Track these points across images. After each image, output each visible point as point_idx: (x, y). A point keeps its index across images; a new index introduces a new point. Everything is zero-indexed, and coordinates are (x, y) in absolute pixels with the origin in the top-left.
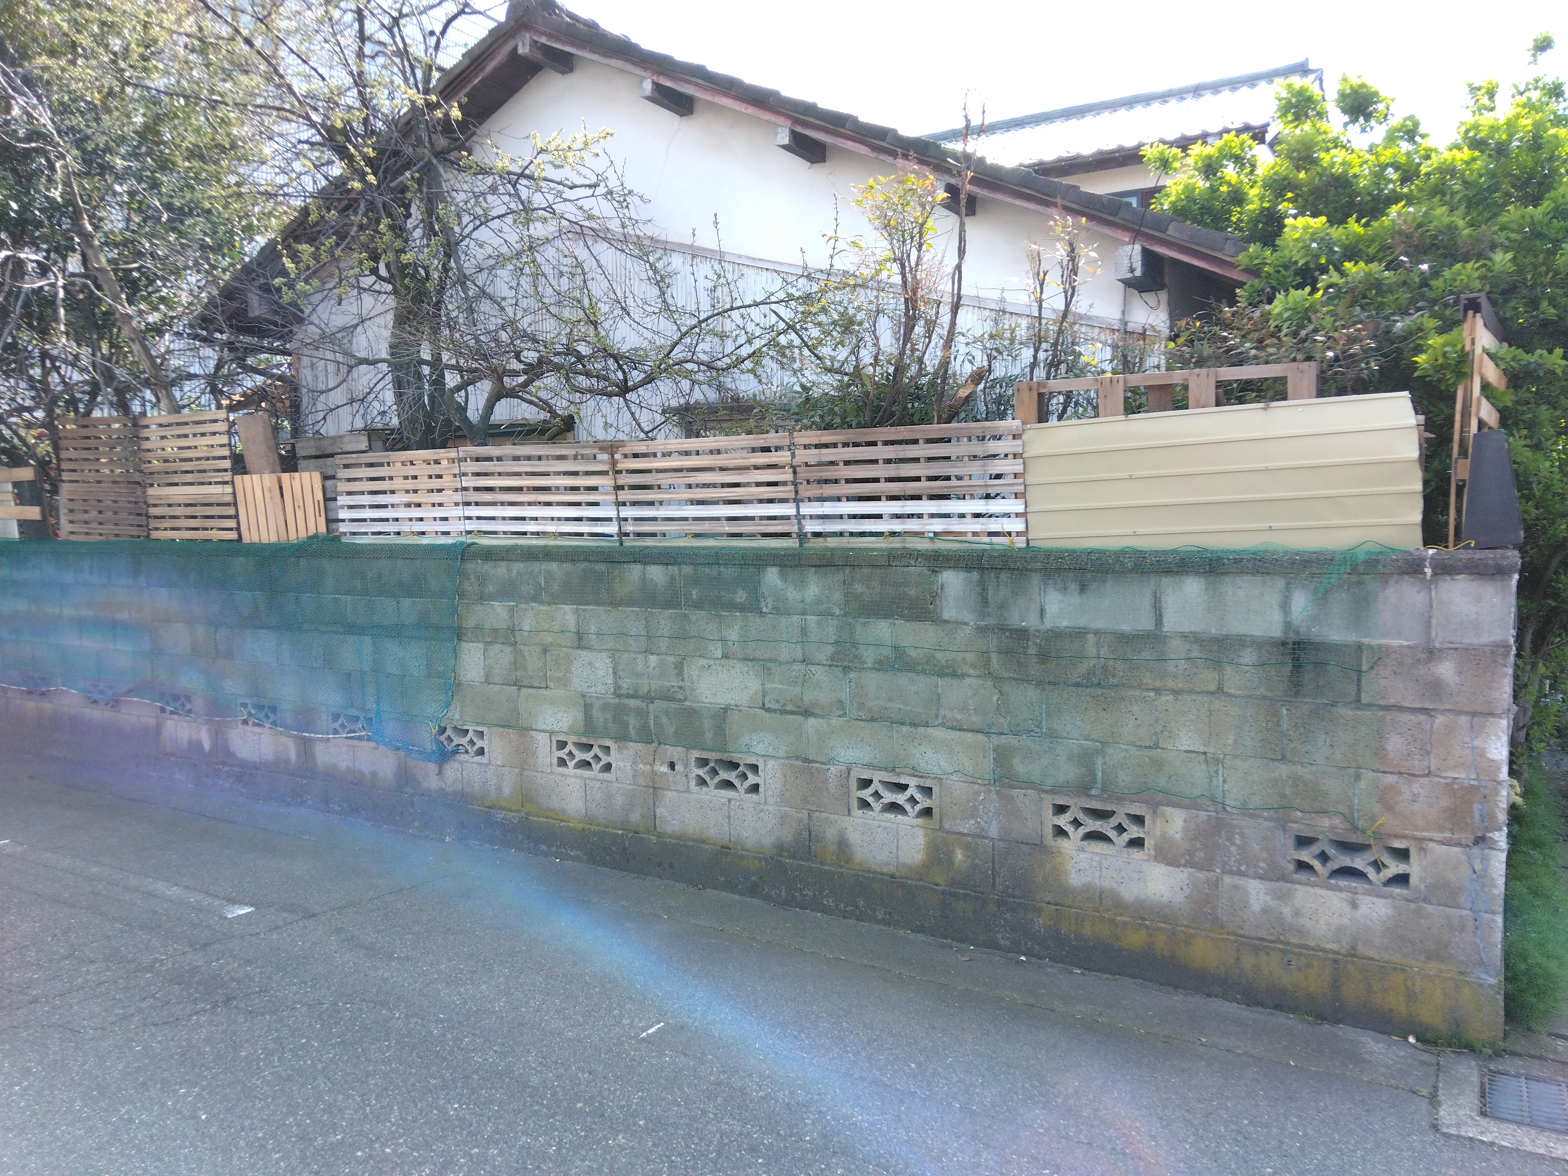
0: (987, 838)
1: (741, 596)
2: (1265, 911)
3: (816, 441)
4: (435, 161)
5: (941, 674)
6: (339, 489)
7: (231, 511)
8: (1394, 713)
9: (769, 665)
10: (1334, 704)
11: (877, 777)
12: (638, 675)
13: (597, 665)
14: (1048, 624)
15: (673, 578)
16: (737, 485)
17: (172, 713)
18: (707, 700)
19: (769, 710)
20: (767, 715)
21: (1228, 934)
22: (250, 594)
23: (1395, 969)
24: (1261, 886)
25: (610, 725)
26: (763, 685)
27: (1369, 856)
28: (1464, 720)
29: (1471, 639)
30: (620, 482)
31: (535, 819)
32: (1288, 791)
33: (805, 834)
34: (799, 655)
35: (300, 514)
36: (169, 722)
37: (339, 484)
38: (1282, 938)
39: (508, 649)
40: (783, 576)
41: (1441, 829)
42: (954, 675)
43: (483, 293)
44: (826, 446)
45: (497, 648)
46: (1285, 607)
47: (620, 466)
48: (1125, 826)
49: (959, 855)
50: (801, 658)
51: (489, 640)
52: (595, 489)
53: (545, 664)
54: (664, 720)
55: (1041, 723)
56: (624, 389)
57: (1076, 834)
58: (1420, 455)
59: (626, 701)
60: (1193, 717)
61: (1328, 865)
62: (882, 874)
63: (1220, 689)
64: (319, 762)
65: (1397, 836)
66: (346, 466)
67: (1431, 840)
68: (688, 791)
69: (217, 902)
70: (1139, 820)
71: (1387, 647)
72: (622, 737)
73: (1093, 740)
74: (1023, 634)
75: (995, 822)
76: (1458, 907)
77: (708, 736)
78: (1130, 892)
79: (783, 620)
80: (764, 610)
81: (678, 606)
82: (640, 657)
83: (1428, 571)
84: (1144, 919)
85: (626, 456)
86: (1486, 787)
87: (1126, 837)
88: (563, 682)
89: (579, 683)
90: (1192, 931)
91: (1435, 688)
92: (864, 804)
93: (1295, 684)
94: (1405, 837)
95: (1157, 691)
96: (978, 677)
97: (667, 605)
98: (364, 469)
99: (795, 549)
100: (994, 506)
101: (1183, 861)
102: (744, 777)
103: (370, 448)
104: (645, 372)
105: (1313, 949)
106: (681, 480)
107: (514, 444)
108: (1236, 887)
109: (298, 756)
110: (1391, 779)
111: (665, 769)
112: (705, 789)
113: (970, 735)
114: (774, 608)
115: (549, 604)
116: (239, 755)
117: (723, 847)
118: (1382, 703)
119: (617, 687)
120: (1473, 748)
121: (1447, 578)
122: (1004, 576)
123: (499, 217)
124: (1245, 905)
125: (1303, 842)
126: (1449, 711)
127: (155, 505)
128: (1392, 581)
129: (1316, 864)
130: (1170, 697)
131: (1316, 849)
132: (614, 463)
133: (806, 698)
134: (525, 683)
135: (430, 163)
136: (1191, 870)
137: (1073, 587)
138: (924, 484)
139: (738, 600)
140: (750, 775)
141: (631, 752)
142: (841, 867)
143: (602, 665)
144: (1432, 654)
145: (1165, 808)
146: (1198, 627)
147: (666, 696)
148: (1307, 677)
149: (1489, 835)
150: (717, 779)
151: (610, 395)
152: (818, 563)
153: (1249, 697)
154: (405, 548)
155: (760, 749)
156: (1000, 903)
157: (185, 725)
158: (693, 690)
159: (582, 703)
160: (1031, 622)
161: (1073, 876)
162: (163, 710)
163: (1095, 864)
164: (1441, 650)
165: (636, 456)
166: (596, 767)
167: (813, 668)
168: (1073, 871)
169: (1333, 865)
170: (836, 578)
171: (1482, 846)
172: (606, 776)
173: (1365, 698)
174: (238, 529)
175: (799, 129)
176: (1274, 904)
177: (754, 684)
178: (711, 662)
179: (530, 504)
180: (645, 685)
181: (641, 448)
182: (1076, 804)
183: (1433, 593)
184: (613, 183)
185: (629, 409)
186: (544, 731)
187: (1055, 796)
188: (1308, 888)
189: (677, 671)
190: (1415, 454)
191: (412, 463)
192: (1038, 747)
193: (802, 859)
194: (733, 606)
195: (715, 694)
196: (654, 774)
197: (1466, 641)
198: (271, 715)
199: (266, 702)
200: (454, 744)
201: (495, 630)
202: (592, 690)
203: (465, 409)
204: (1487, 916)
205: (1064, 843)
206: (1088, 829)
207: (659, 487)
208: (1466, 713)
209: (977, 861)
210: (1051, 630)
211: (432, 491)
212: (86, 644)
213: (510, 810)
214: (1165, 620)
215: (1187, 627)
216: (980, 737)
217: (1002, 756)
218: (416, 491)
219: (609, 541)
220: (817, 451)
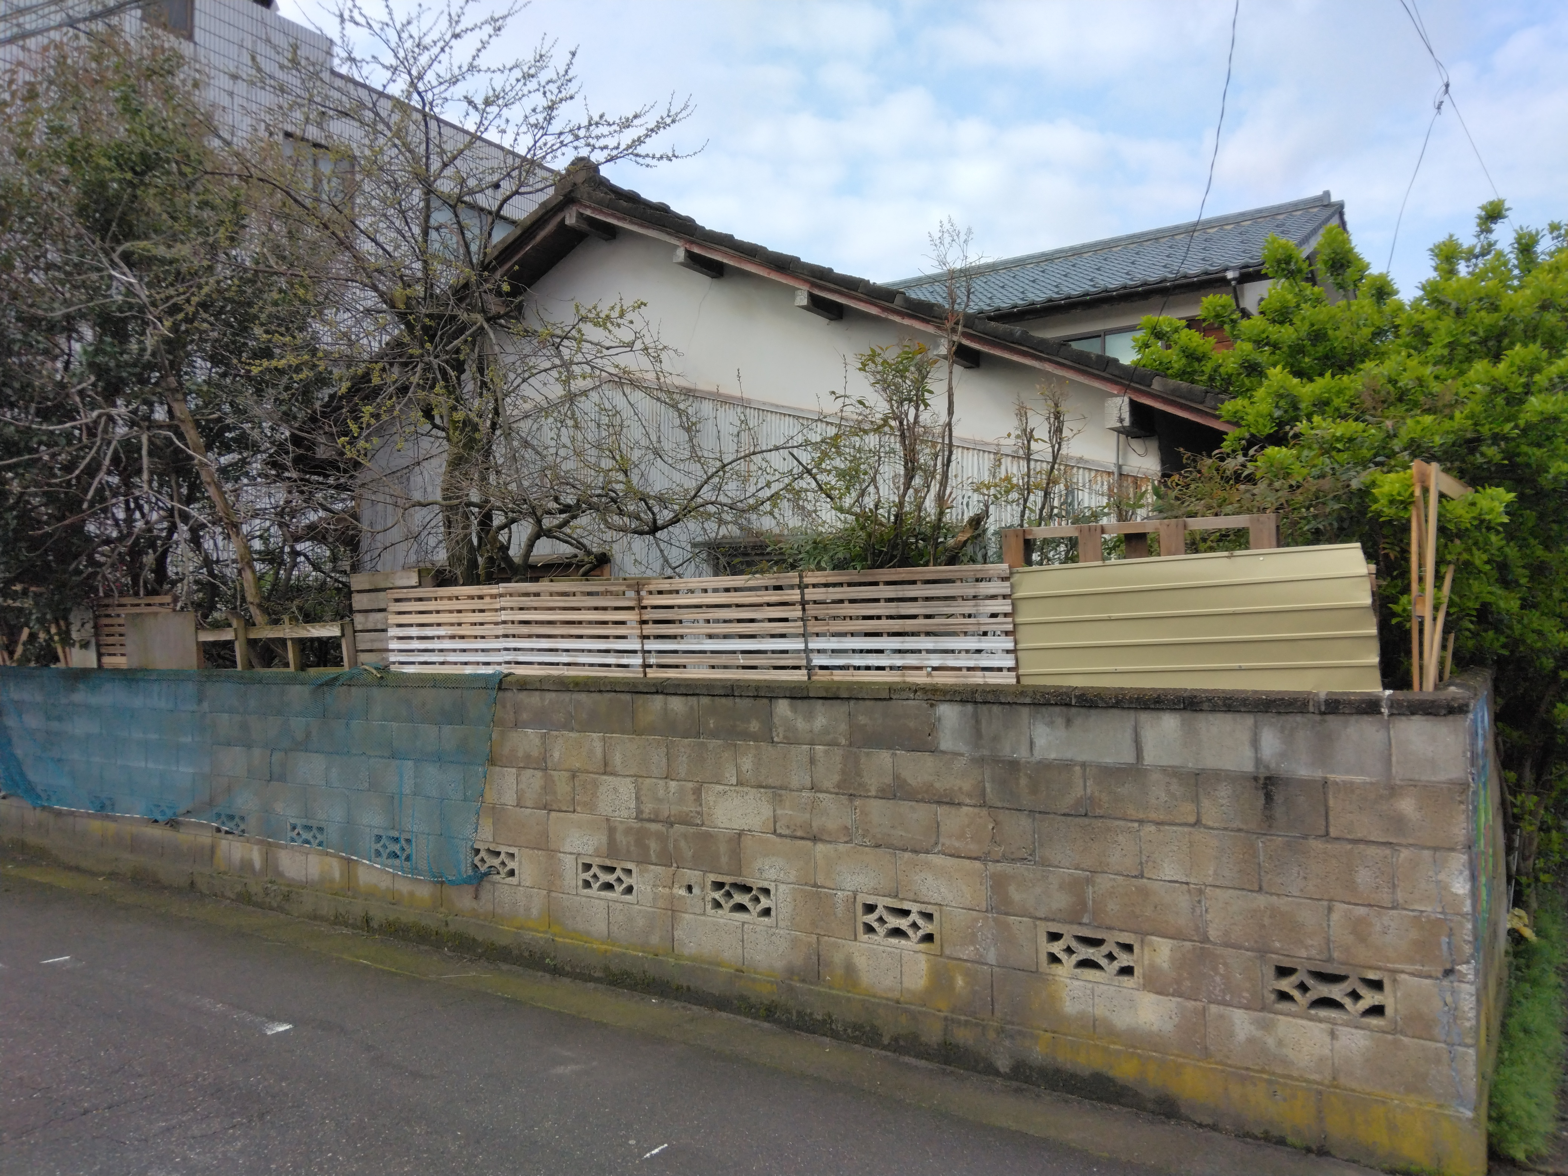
0: (986, 964)
1: (754, 726)
2: (1251, 1041)
3: (823, 580)
4: (486, 326)
5: (939, 803)
6: (390, 621)
8: (1362, 846)
9: (780, 792)
10: (1305, 837)
11: (882, 902)
12: (660, 801)
13: (621, 790)
14: (1038, 755)
15: (692, 708)
16: (752, 621)
17: (227, 832)
18: (722, 826)
19: (781, 836)
20: (778, 840)
21: (1217, 1063)
22: (304, 719)
23: (1376, 1100)
24: (1246, 1016)
25: (632, 848)
26: (774, 811)
27: (1346, 986)
28: (1427, 853)
29: (1426, 777)
30: (645, 617)
31: (561, 940)
32: (1267, 921)
33: (815, 958)
34: (808, 782)
36: (224, 842)
37: (390, 617)
38: (1267, 1068)
39: (539, 774)
40: (794, 710)
41: (1412, 961)
42: (951, 803)
43: (526, 444)
44: (834, 585)
45: (529, 772)
46: (1255, 743)
47: (645, 602)
48: (1115, 955)
49: (960, 982)
50: (809, 786)
51: (522, 765)
52: (623, 623)
53: (574, 789)
54: (683, 844)
55: (1034, 851)
56: (654, 529)
57: (1069, 962)
58: (1374, 601)
59: (648, 825)
60: (1175, 849)
61: (1308, 995)
62: (887, 999)
63: (1198, 823)
64: (361, 882)
65: (1371, 968)
66: (397, 600)
67: (1403, 972)
68: (704, 914)
69: (258, 1020)
70: (1128, 948)
71: (1352, 783)
72: (644, 861)
73: (1083, 870)
74: (1014, 765)
75: (993, 949)
76: (1432, 1039)
77: (724, 860)
78: (1122, 1020)
79: (793, 749)
80: (776, 739)
81: (698, 735)
82: (661, 783)
83: (1385, 711)
84: (1135, 1047)
85: (650, 593)
86: (1451, 921)
87: (1116, 965)
88: (591, 807)
89: (605, 807)
90: (1180, 1060)
91: (1398, 823)
92: (870, 929)
93: (1268, 817)
94: (1379, 968)
95: (1141, 822)
96: (975, 806)
97: (686, 734)
98: (413, 603)
99: (804, 682)
100: (985, 644)
101: (1171, 990)
102: (757, 900)
103: (420, 585)
104: (674, 511)
105: (1297, 1080)
106: (701, 615)
107: (552, 581)
108: (1221, 1017)
109: (342, 875)
110: (1361, 911)
111: (683, 892)
112: (720, 912)
113: (967, 862)
114: (785, 737)
115: (578, 731)
116: (287, 874)
117: (737, 970)
118: (1349, 837)
119: (639, 811)
120: (1438, 882)
121: (1404, 718)
122: (996, 709)
123: (545, 370)
124: (1231, 1035)
125: (1283, 972)
126: (1411, 845)
128: (1352, 721)
129: (1296, 994)
130: (1153, 828)
131: (1294, 979)
132: (640, 599)
133: (815, 825)
134: (555, 807)
135: (482, 328)
136: (1179, 999)
137: (1060, 721)
138: (921, 621)
139: (752, 729)
140: (763, 899)
141: (652, 875)
142: (849, 992)
143: (625, 788)
144: (1393, 791)
145: (1154, 938)
146: (1176, 762)
147: (685, 821)
148: (1279, 811)
149: (1458, 967)
150: (732, 903)
151: (641, 533)
152: (824, 695)
153: (1225, 829)
154: (447, 678)
155: (772, 874)
156: (1001, 1031)
157: (239, 844)
158: (710, 815)
159: (607, 827)
160: (1022, 754)
161: (1068, 1004)
162: (218, 830)
163: (1088, 992)
164: (1401, 787)
165: (660, 592)
166: (619, 889)
167: (821, 795)
168: (1068, 999)
169: (1312, 996)
170: (841, 709)
171: (1451, 978)
172: (627, 898)
173: (1333, 832)
175: (817, 292)
176: (1258, 1034)
177: (767, 811)
178: (727, 788)
179: (563, 637)
180: (665, 810)
181: (665, 585)
182: (1069, 931)
183: (1392, 732)
184: (648, 340)
185: (658, 545)
186: (571, 853)
187: (1050, 924)
188: (1290, 1019)
189: (695, 797)
190: (1368, 601)
191: (457, 598)
192: (1031, 875)
193: (811, 983)
194: (747, 736)
195: (730, 820)
196: (672, 897)
197: (1424, 778)
198: (318, 836)
199: (314, 823)
200: (487, 865)
201: (528, 757)
202: (616, 814)
203: (508, 548)
204: (1461, 1049)
205: (1057, 969)
206: (1081, 957)
207: (681, 622)
208: (1428, 848)
209: (977, 988)
210: (1039, 762)
211: (475, 624)
212: (151, 765)
213: (537, 931)
214: (1145, 754)
215: (1166, 761)
216: (977, 864)
217: (999, 884)
218: (460, 624)
219: (634, 672)
220: (823, 590)
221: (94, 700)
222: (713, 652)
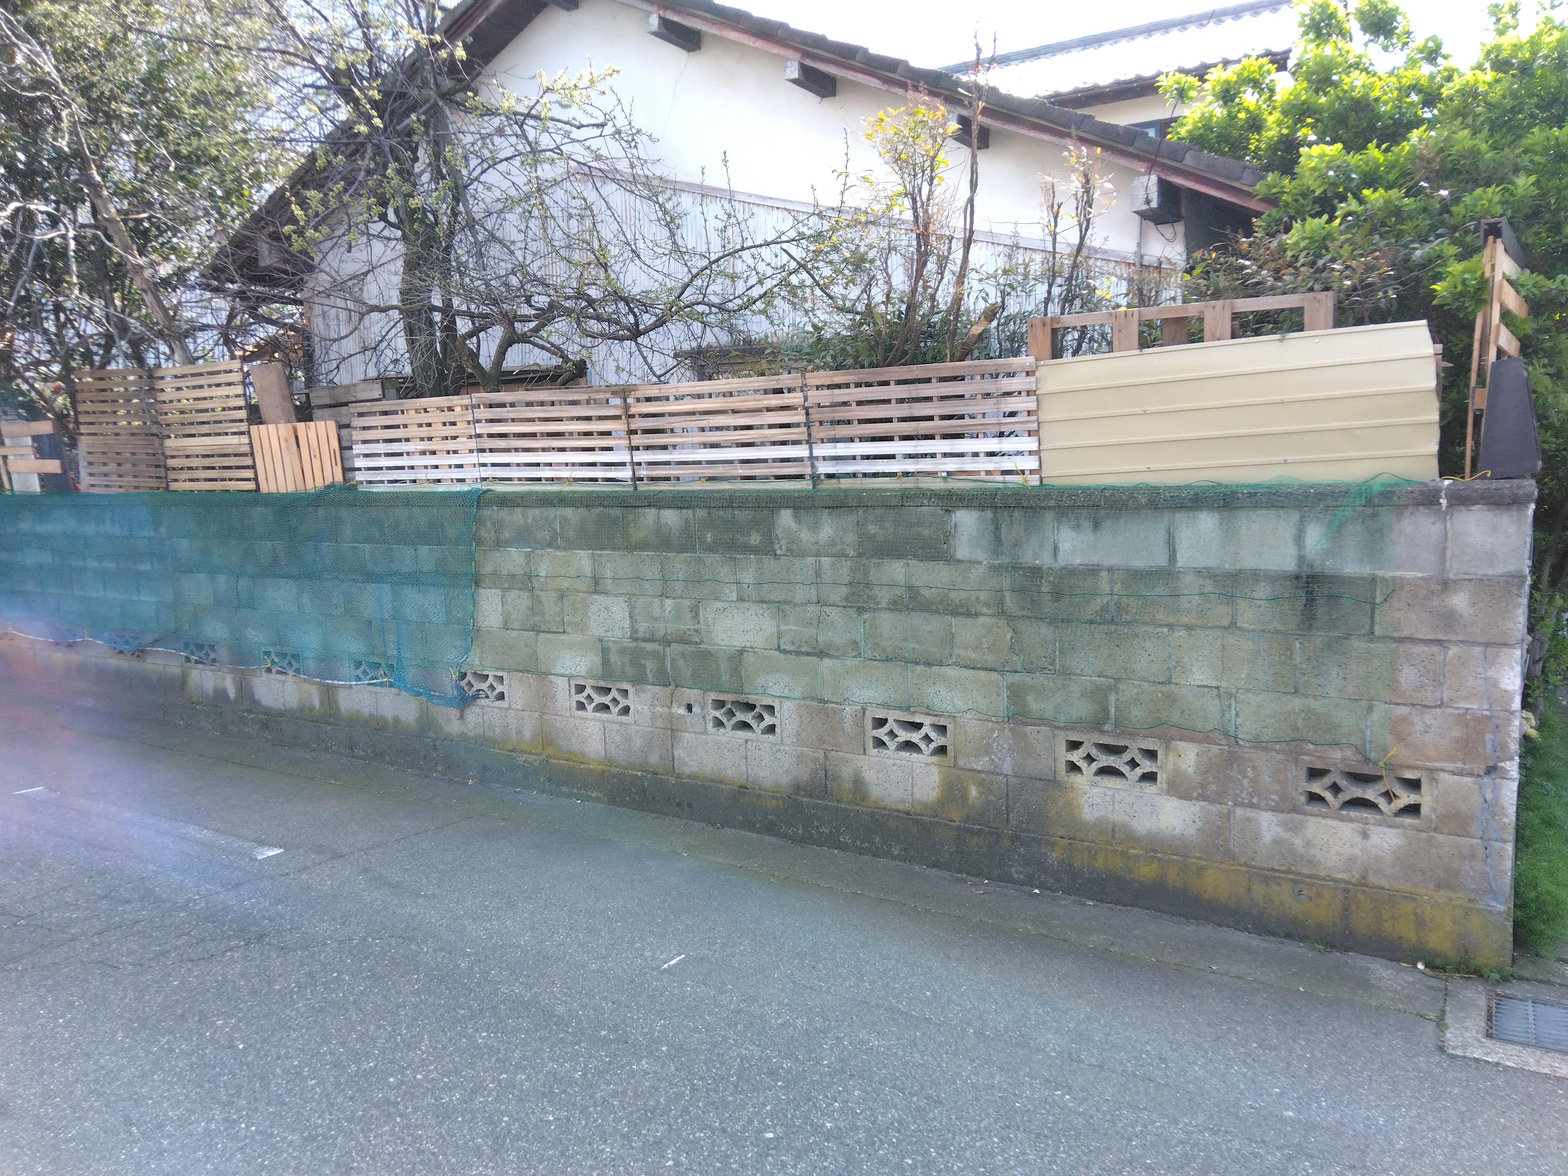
0: (1001, 774)
1: (755, 539)
2: (1276, 842)
3: (828, 382)
4: (441, 103)
5: (955, 613)
6: (354, 438)
7: (248, 461)
8: (1408, 645)
9: (784, 607)
10: (1347, 637)
11: (892, 716)
12: (656, 619)
13: (614, 609)
14: (1062, 561)
15: (687, 521)
16: (749, 428)
17: (197, 662)
18: (723, 643)
19: (784, 652)
20: (782, 656)
21: (1240, 865)
22: (269, 543)
23: (1405, 897)
24: (1273, 818)
25: (627, 668)
26: (778, 626)
27: (1381, 787)
28: (1477, 650)
29: (1486, 570)
30: (634, 426)
31: (556, 761)
32: (1300, 723)
33: (822, 773)
34: (814, 597)
35: (316, 463)
36: (194, 671)
37: (354, 433)
38: (1293, 868)
39: (525, 595)
40: (797, 517)
41: (1452, 759)
42: (968, 614)
43: (492, 237)
44: (838, 386)
45: (514, 593)
46: (1299, 540)
47: (633, 411)
48: (1138, 761)
49: (973, 792)
50: (815, 599)
51: (507, 586)
52: (608, 433)
53: (562, 609)
54: (681, 663)
55: (1054, 660)
56: (635, 333)
57: (1089, 770)
58: (1438, 385)
59: (643, 645)
60: (1207, 653)
61: (1340, 796)
62: (898, 811)
63: (1233, 624)
64: (342, 708)
65: (1408, 767)
66: (361, 415)
67: (1443, 770)
68: (705, 732)
69: (247, 845)
70: (1152, 755)
71: (1401, 579)
72: (640, 681)
73: (1106, 676)
74: (1036, 572)
75: (1008, 759)
76: (1468, 835)
77: (725, 677)
78: (1143, 825)
79: (798, 562)
80: (778, 552)
81: (693, 550)
82: (656, 601)
83: (1444, 502)
84: (1156, 852)
85: (638, 400)
86: (1498, 717)
87: (1138, 771)
88: (581, 627)
89: (596, 628)
90: (1204, 863)
91: (1449, 619)
92: (880, 743)
93: (1309, 618)
94: (1417, 768)
95: (1171, 627)
96: (992, 615)
97: (682, 549)
98: (378, 417)
99: (809, 491)
100: (1007, 444)
101: (1195, 794)
102: (761, 718)
103: (384, 397)
104: (657, 316)
105: (1324, 879)
106: (694, 423)
107: (527, 390)
108: (1248, 819)
109: (322, 702)
110: (1403, 710)
111: (682, 711)
112: (722, 730)
113: (984, 673)
114: (788, 550)
115: (565, 549)
116: (264, 703)
117: (740, 787)
118: (1395, 635)
119: (634, 631)
120: (1486, 679)
121: (1463, 508)
122: (1017, 514)
123: (506, 159)
124: (1257, 837)
125: (1315, 774)
126: (1462, 642)
127: (173, 457)
128: (1407, 512)
129: (1328, 795)
130: (1183, 633)
131: (1327, 781)
132: (627, 407)
133: (821, 639)
134: (543, 628)
135: (436, 104)
136: (1203, 803)
137: (1087, 524)
138: (937, 423)
139: (753, 542)
140: (766, 716)
141: (649, 695)
142: (857, 805)
143: (619, 609)
144: (1446, 585)
145: (1178, 742)
146: (1212, 562)
147: (683, 639)
148: (1321, 610)
149: (1500, 764)
150: (734, 721)
151: (621, 339)
152: (832, 504)
153: (1263, 631)
154: (421, 495)
155: (776, 690)
156: (1015, 838)
157: (210, 674)
158: (709, 633)
159: (599, 647)
160: (1045, 560)
161: (1086, 811)
162: (188, 659)
163: (1108, 798)
164: (1455, 582)
165: (648, 399)
166: (615, 710)
167: (828, 610)
168: (1086, 806)
169: (1344, 797)
170: (850, 519)
171: (1493, 775)
172: (624, 718)
173: (1378, 630)
174: (256, 479)
175: (809, 63)
176: (1285, 835)
177: (769, 626)
178: (727, 605)
179: (544, 450)
180: (661, 629)
181: (654, 392)
182: (1089, 740)
183: (1448, 524)
184: (621, 122)
185: (641, 353)
186: (562, 675)
187: (1068, 733)
188: (1320, 820)
189: (693, 614)
190: (1432, 383)
191: (426, 411)
192: (1051, 685)
193: (818, 798)
194: (748, 549)
195: (731, 637)
196: (671, 717)
197: (1481, 572)
198: (294, 663)
199: (288, 650)
200: (474, 689)
201: (512, 576)
202: (609, 634)
203: (477, 355)
204: (1497, 845)
205: (1077, 779)
206: (1101, 765)
207: (672, 431)
208: (1479, 644)
209: (992, 797)
210: (1064, 568)
211: (447, 438)
212: (110, 595)
213: (531, 753)
214: (1178, 556)
215: (1201, 562)
216: (994, 676)
217: (1016, 694)
218: (430, 439)
219: (623, 486)
220: (829, 392)
221: (44, 528)
222: (709, 462)
